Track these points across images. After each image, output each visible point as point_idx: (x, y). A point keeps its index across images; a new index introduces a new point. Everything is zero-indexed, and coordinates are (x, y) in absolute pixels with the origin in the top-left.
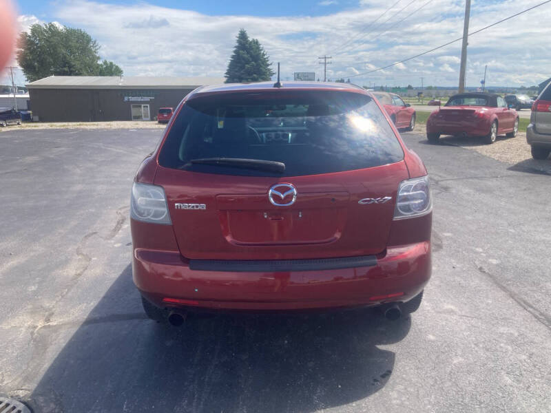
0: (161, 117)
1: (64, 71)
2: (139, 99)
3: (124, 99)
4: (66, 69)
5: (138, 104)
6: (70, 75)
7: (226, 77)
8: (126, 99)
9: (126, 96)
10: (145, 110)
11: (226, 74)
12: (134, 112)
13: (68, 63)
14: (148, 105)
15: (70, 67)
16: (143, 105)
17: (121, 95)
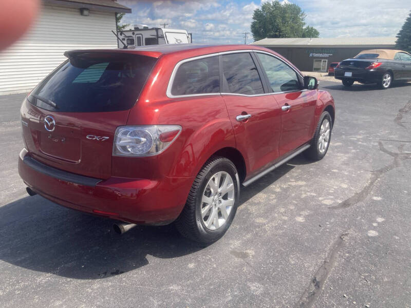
0: (331, 70)
1: (276, 35)
2: (321, 55)
3: (309, 55)
4: (277, 33)
5: (319, 59)
6: (279, 37)
7: (397, 37)
8: (311, 55)
9: (311, 52)
10: (324, 64)
11: (398, 34)
12: (315, 65)
13: (279, 29)
14: (327, 60)
15: (280, 32)
16: (322, 60)
17: (308, 52)
